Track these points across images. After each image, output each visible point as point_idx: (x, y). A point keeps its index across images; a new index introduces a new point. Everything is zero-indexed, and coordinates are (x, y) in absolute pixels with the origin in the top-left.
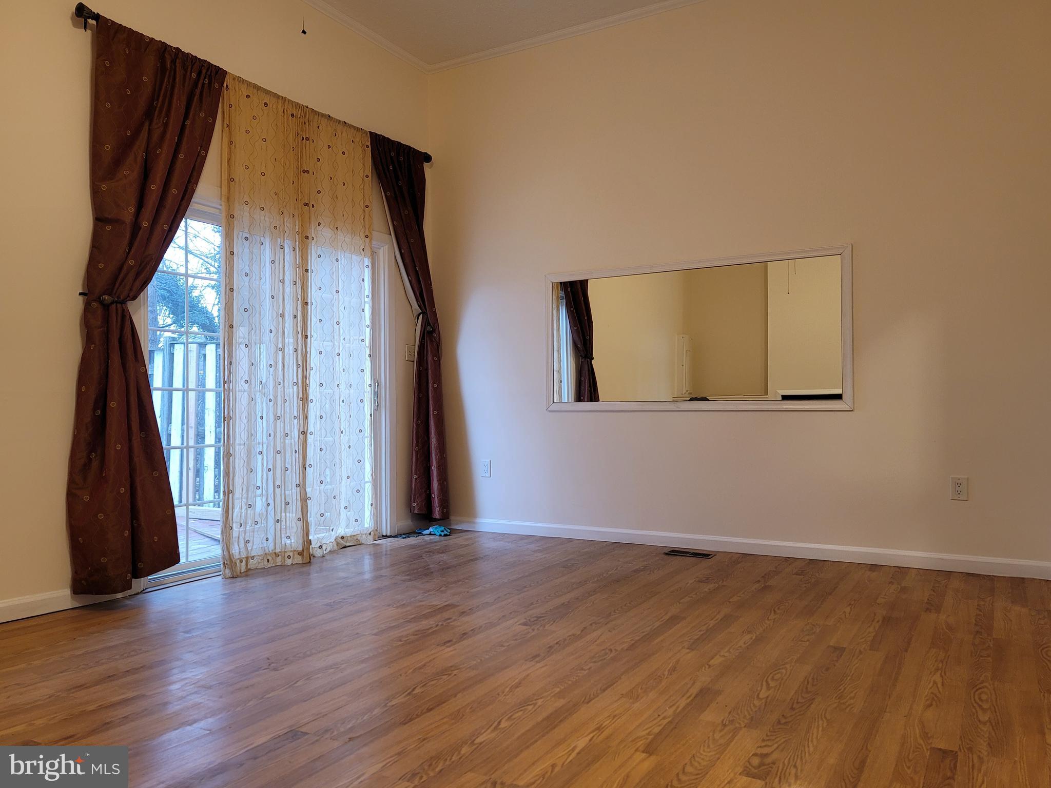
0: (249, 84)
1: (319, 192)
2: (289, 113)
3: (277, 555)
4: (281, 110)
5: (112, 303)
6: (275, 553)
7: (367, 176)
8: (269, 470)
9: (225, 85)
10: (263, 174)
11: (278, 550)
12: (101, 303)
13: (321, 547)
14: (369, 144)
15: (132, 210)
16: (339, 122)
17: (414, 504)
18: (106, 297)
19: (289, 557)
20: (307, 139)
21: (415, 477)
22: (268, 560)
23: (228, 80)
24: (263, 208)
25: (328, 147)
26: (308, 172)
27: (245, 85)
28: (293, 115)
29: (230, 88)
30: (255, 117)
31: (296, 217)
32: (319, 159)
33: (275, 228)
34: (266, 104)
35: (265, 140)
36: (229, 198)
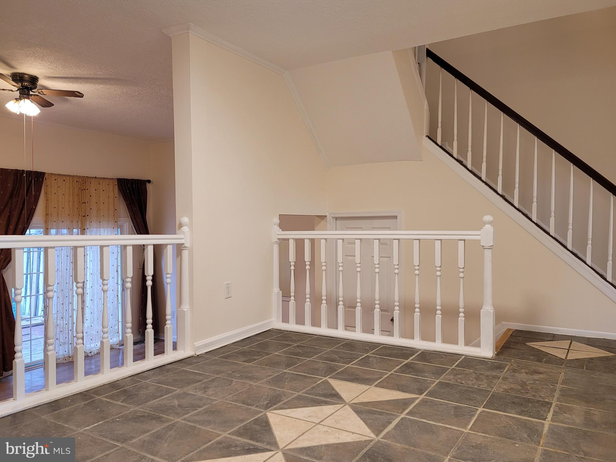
0: (55, 175)
1: (91, 209)
2: (76, 181)
3: (70, 357)
4: (71, 181)
6: (69, 357)
7: (116, 197)
8: (66, 324)
9: (45, 178)
10: (63, 208)
11: (70, 355)
13: (90, 353)
14: (117, 184)
16: (101, 178)
17: (140, 330)
20: (84, 190)
21: (141, 319)
22: (66, 360)
23: (46, 176)
24: (63, 222)
25: (96, 190)
26: (85, 203)
27: (54, 176)
28: (77, 181)
29: (47, 179)
30: (59, 187)
31: (79, 222)
32: (91, 196)
33: (69, 228)
34: (64, 180)
35: (64, 194)
36: (46, 222)
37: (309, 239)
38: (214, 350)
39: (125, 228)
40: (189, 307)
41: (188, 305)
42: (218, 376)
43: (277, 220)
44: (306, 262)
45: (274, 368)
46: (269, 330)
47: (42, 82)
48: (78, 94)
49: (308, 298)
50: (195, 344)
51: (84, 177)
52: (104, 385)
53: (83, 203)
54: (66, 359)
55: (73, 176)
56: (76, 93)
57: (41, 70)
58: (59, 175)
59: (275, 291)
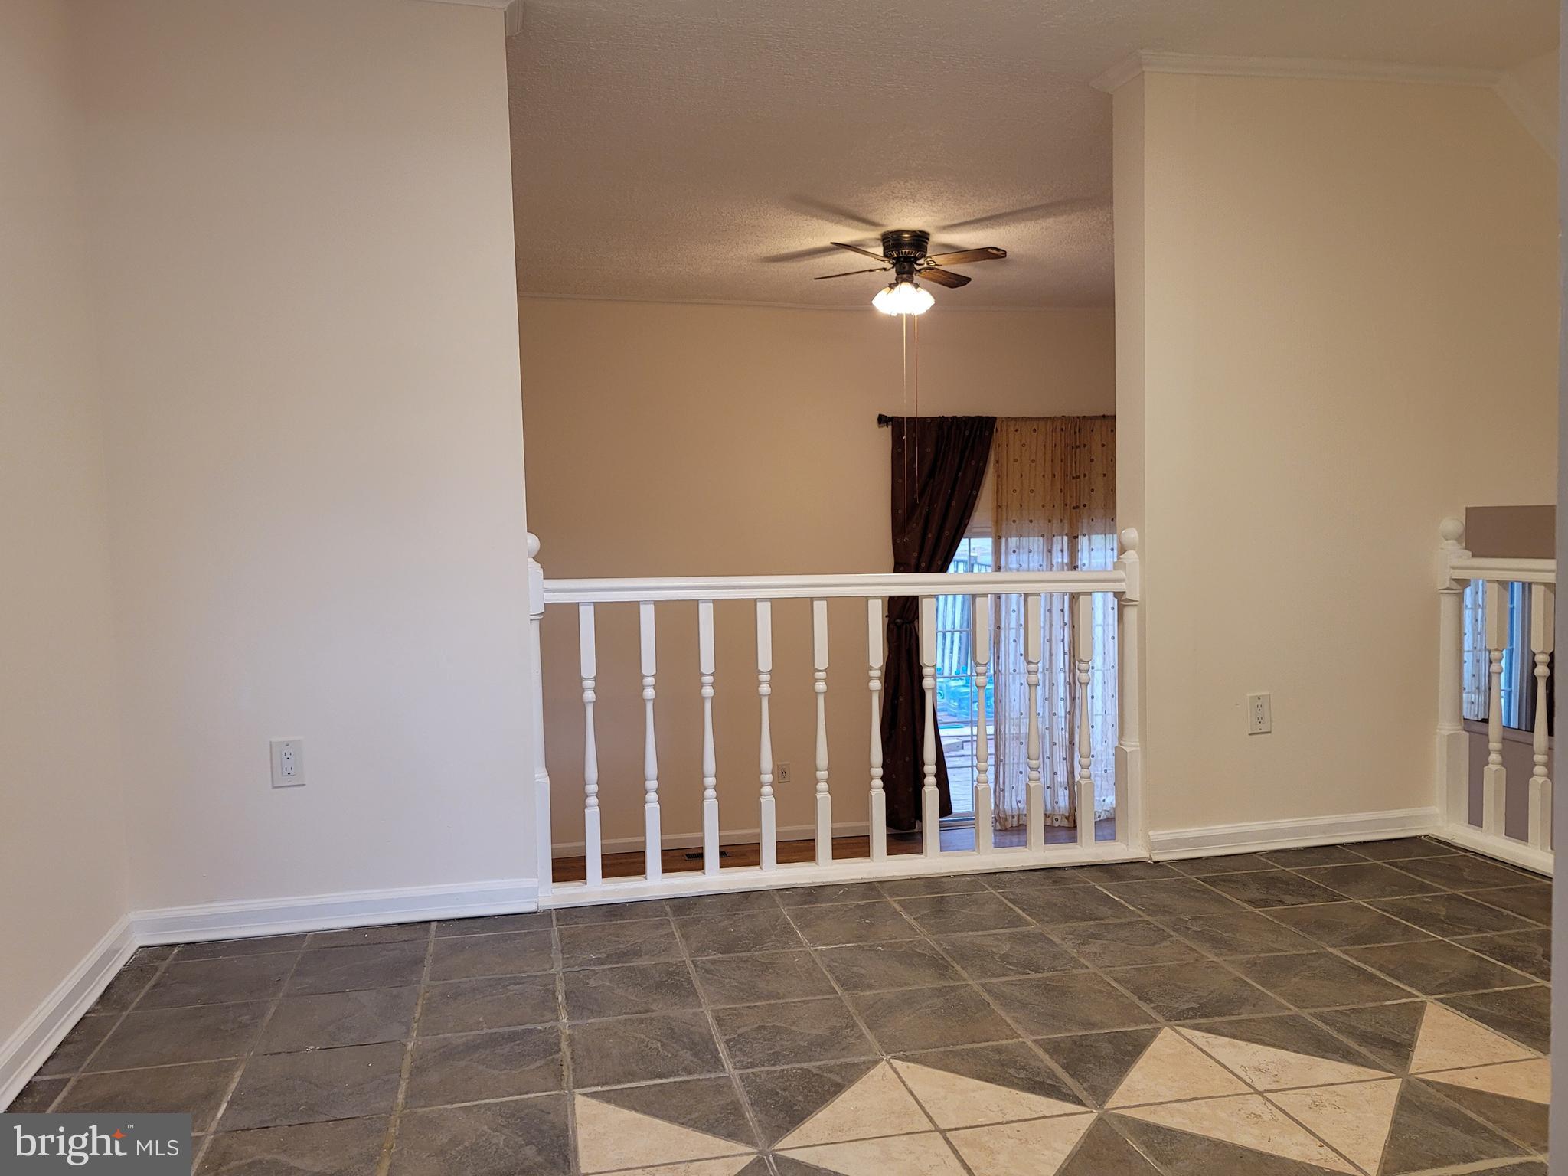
0: (1016, 419)
1: (1092, 490)
2: (1058, 429)
4: (1049, 429)
5: (903, 624)
9: (995, 429)
10: (1032, 491)
12: (896, 624)
15: (916, 554)
18: (898, 621)
19: (1057, 820)
20: (1078, 447)
23: (998, 425)
24: (1031, 521)
25: (1103, 445)
26: (1078, 477)
27: (1013, 422)
28: (1062, 430)
29: (999, 429)
30: (1024, 445)
31: (1066, 521)
32: (1092, 460)
33: (1043, 536)
34: (1035, 430)
35: (1033, 461)
36: (998, 523)
37: (1541, 583)
38: (1208, 858)
40: (1138, 744)
41: (1137, 740)
42: (1148, 918)
44: (1534, 654)
45: (1308, 936)
46: (1415, 837)
47: (938, 238)
48: (995, 252)
50: (1151, 833)
51: (1078, 417)
52: (919, 879)
53: (1073, 478)
55: (1053, 419)
56: (990, 250)
58: (1025, 419)
59: (1442, 732)
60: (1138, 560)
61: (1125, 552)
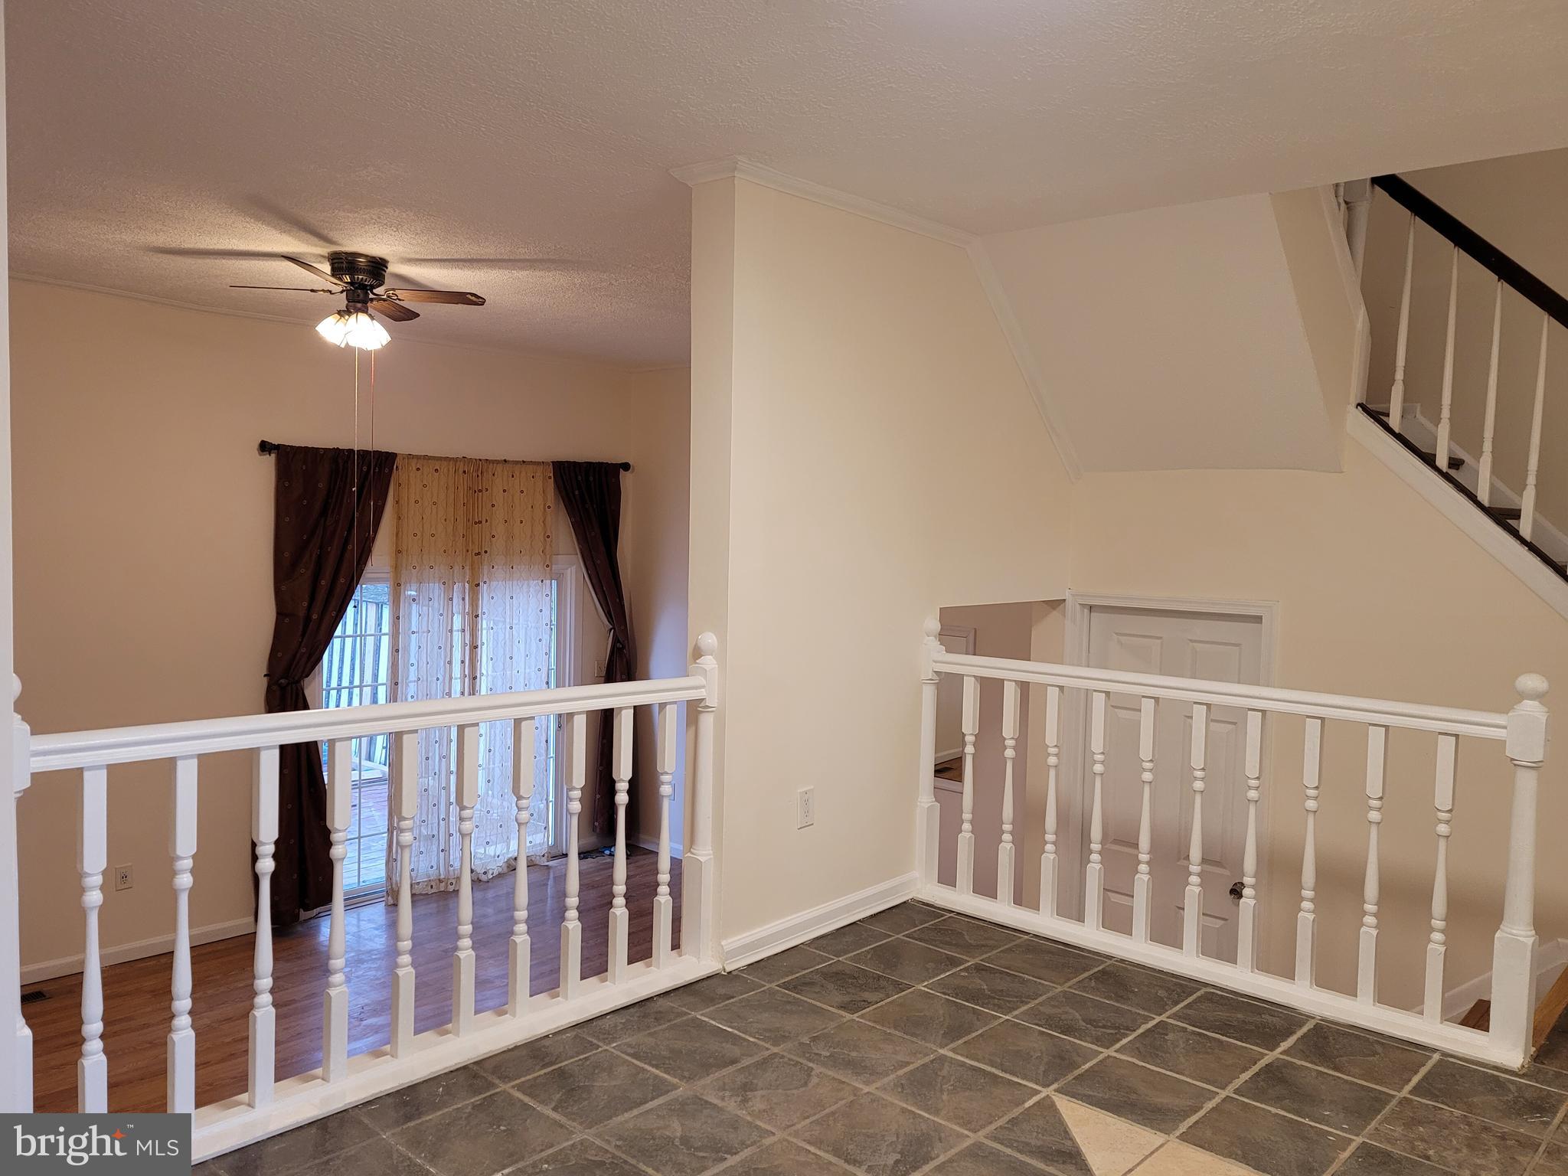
0: (418, 457)
1: (493, 536)
2: (461, 471)
3: (440, 881)
4: (452, 471)
5: (288, 684)
6: (439, 880)
7: (549, 507)
8: (434, 805)
9: (395, 467)
10: (433, 535)
11: (442, 877)
12: (280, 685)
13: (485, 873)
14: (552, 475)
15: (305, 604)
16: (517, 462)
17: (596, 824)
18: (282, 681)
19: (452, 884)
20: (480, 491)
21: (598, 796)
22: (432, 887)
23: (398, 461)
24: (431, 567)
25: (504, 491)
26: (480, 522)
27: (415, 460)
28: (464, 472)
29: (400, 468)
30: (425, 486)
31: (467, 568)
32: (493, 506)
33: (444, 583)
34: (436, 470)
35: (435, 503)
36: (397, 568)
37: (1015, 681)
38: (769, 958)
39: (569, 578)
40: (711, 852)
41: (711, 848)
42: (775, 1050)
43: (934, 625)
44: (1005, 739)
46: (905, 902)
48: (473, 298)
49: (1007, 832)
50: (723, 943)
51: (480, 460)
53: (476, 523)
54: (433, 884)
55: (455, 460)
56: (468, 296)
57: (394, 248)
58: (426, 458)
59: (922, 804)
60: (717, 666)
61: (702, 656)
